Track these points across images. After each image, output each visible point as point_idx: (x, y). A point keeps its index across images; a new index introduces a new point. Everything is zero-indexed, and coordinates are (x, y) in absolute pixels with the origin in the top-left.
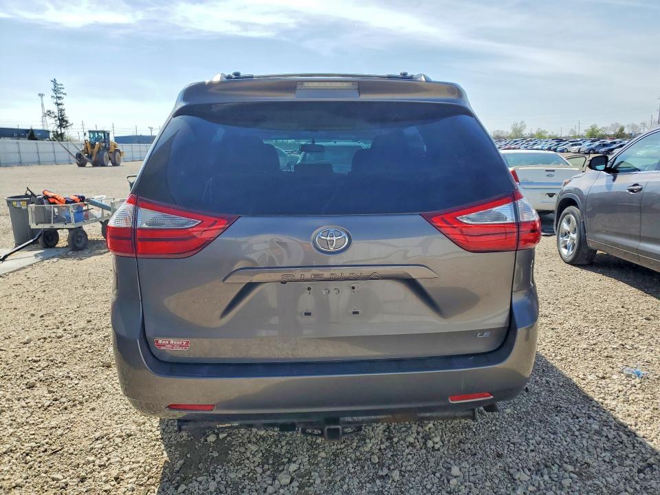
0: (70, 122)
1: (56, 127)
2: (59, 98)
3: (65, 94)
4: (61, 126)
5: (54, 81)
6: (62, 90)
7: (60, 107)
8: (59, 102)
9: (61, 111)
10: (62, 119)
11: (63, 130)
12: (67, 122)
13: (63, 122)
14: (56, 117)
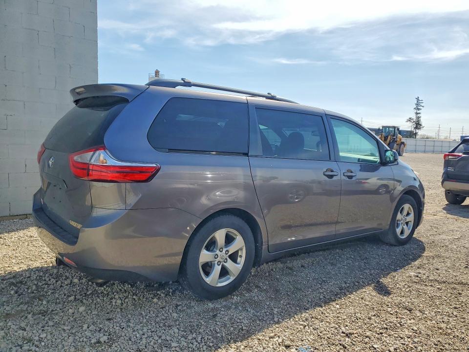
0: (423, 125)
1: (413, 129)
2: (419, 109)
3: (423, 106)
4: (416, 128)
5: (418, 99)
6: (421, 104)
7: (419, 115)
8: (418, 112)
9: (419, 118)
10: (418, 123)
11: (417, 131)
12: (421, 125)
13: (418, 125)
14: (414, 122)
